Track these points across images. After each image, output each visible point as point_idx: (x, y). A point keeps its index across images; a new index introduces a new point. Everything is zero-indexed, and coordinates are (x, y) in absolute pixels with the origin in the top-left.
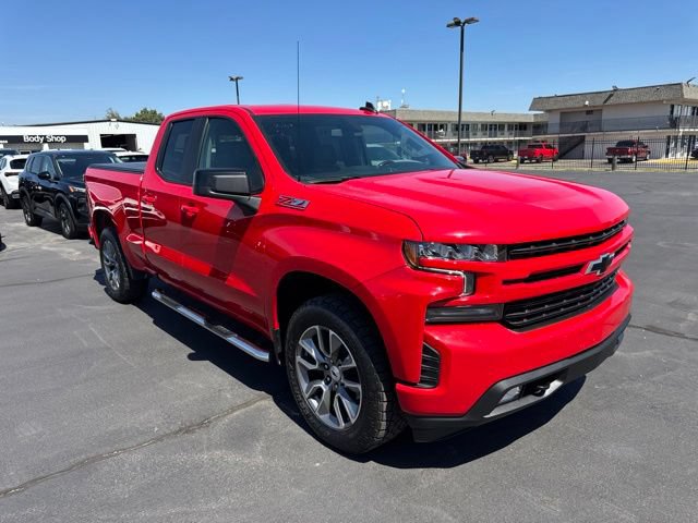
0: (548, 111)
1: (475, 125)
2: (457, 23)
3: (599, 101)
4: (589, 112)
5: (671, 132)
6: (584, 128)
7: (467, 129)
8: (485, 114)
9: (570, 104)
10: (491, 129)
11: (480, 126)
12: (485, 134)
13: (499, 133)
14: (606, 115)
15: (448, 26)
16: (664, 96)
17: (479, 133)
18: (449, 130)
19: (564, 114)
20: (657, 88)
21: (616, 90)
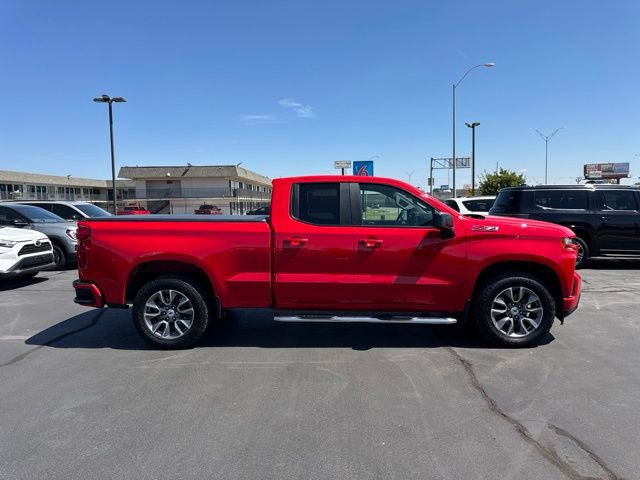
0: (135, 179)
1: (52, 187)
2: (106, 99)
3: (179, 174)
4: (169, 182)
5: (232, 200)
6: (168, 194)
7: (44, 191)
8: (60, 178)
9: (155, 174)
10: (67, 192)
11: (56, 189)
12: (62, 197)
13: (75, 196)
14: (184, 185)
15: (95, 100)
16: (225, 173)
17: (57, 196)
18: (25, 191)
19: (149, 182)
20: (219, 168)
21: (190, 166)
